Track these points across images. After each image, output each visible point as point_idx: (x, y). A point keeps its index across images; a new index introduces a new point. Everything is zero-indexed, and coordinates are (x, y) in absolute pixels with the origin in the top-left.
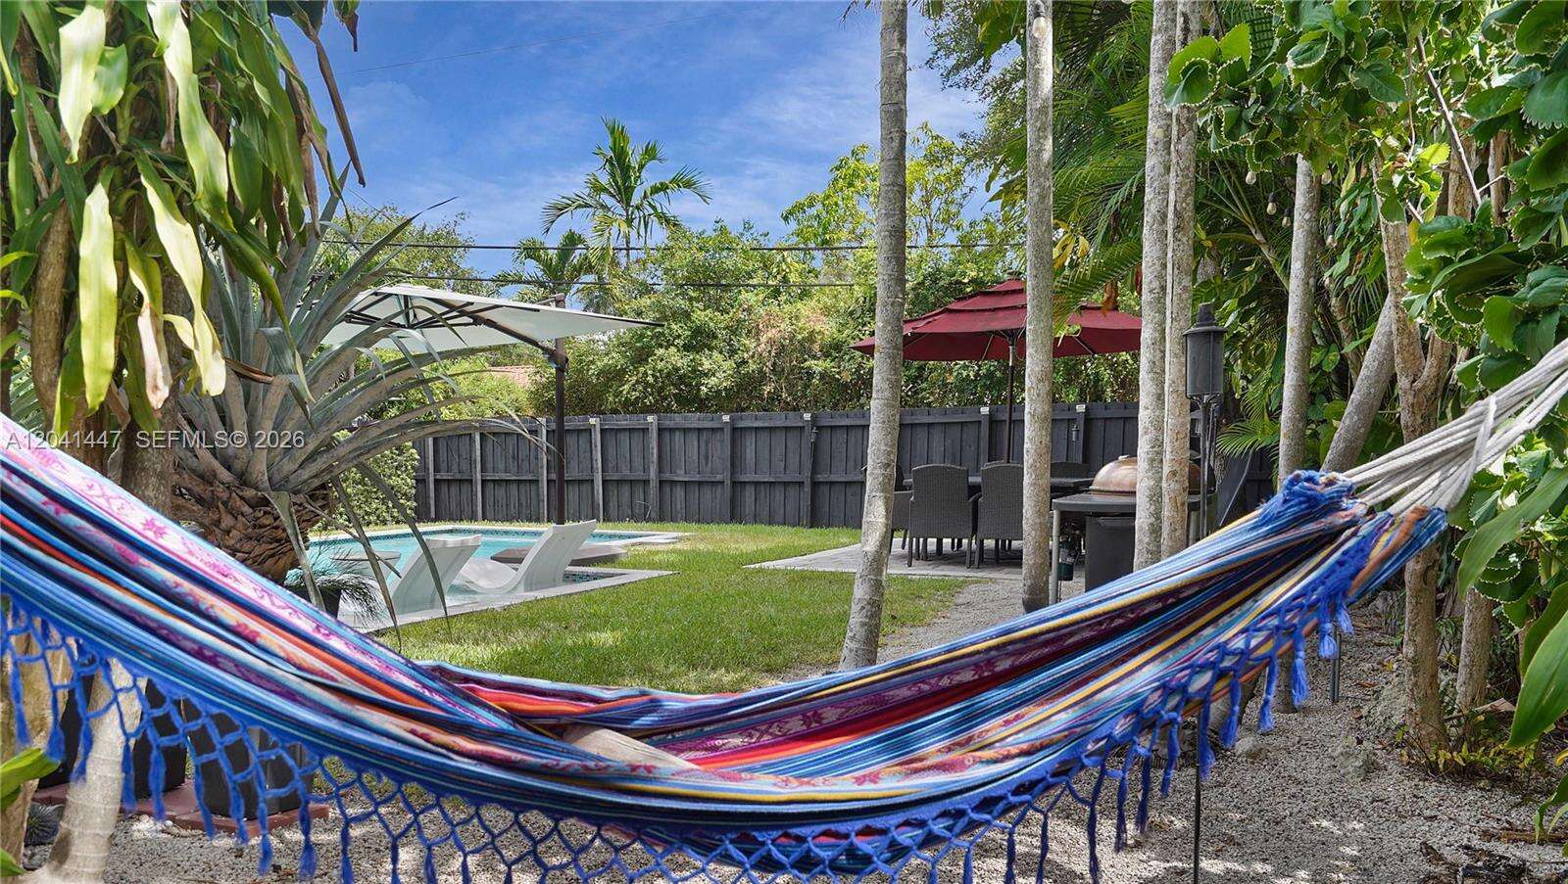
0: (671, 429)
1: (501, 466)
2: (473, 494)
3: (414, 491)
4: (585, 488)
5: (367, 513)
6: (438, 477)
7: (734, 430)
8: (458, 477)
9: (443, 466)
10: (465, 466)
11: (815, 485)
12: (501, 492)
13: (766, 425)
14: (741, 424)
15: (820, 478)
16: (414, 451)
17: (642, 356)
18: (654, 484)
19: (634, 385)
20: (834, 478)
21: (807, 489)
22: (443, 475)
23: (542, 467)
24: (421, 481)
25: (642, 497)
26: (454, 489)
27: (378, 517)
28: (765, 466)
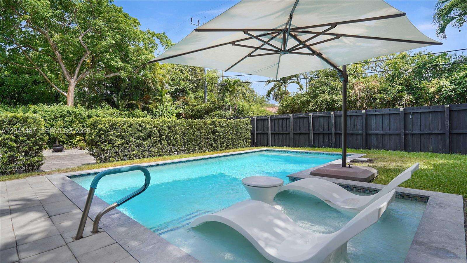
0: (339, 116)
1: (277, 129)
2: (268, 138)
3: (250, 137)
4: (306, 136)
5: (238, 144)
6: (257, 133)
7: (367, 115)
8: (263, 132)
9: (259, 130)
10: (265, 129)
11: (405, 135)
12: (277, 137)
13: (381, 113)
14: (369, 113)
15: (407, 132)
16: (251, 125)
17: (315, 97)
18: (333, 135)
19: (313, 105)
20: (414, 132)
21: (402, 136)
22: (259, 132)
23: (291, 129)
24: (253, 134)
25: (328, 139)
26: (262, 136)
27: (241, 145)
28: (380, 129)
